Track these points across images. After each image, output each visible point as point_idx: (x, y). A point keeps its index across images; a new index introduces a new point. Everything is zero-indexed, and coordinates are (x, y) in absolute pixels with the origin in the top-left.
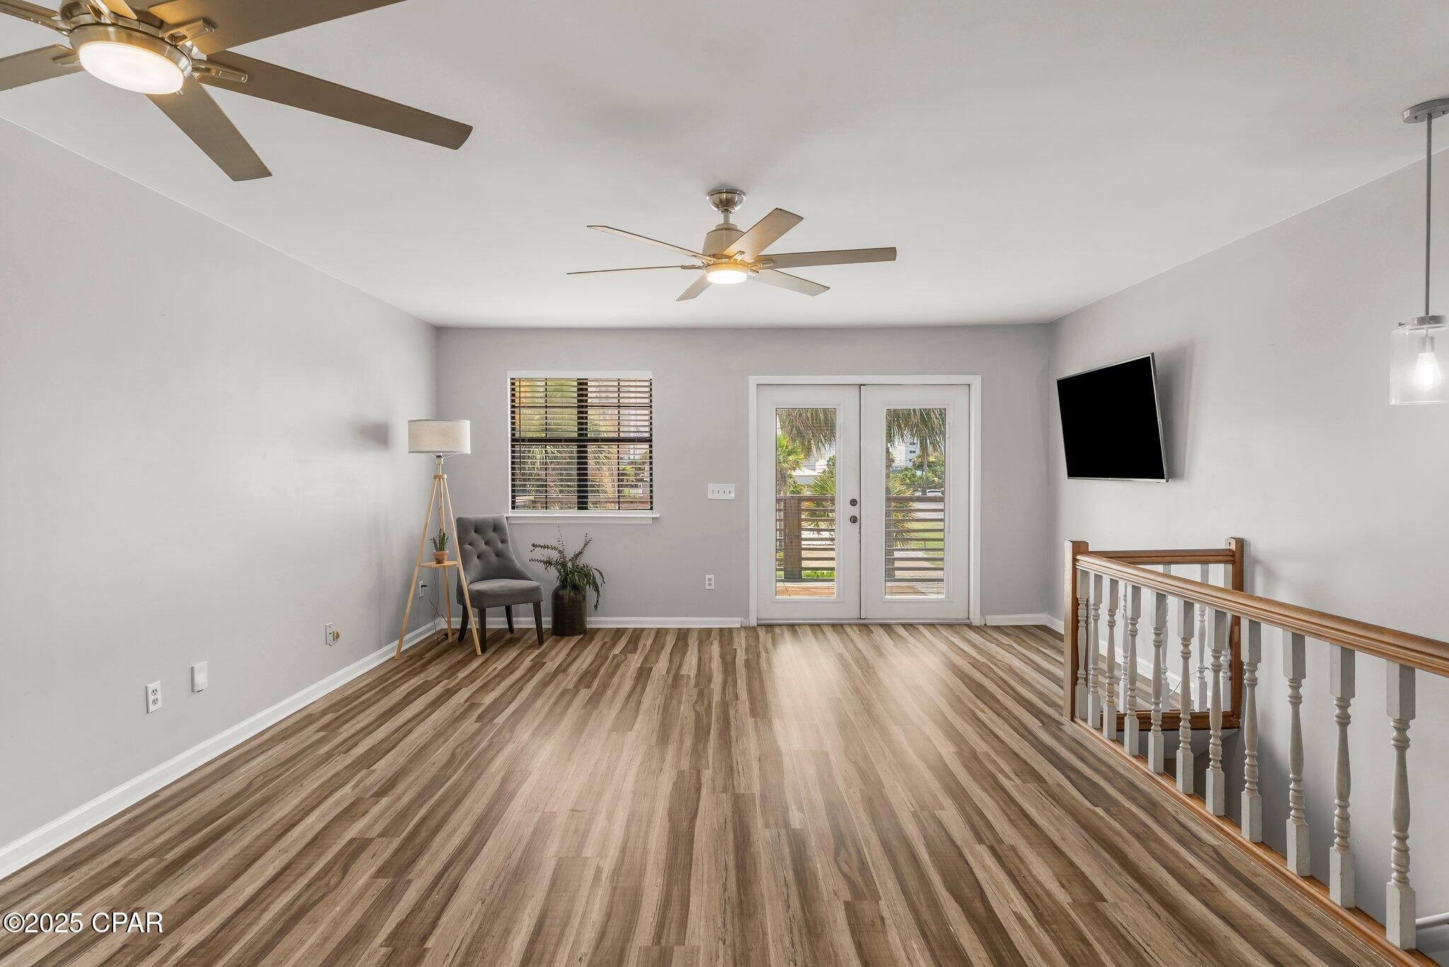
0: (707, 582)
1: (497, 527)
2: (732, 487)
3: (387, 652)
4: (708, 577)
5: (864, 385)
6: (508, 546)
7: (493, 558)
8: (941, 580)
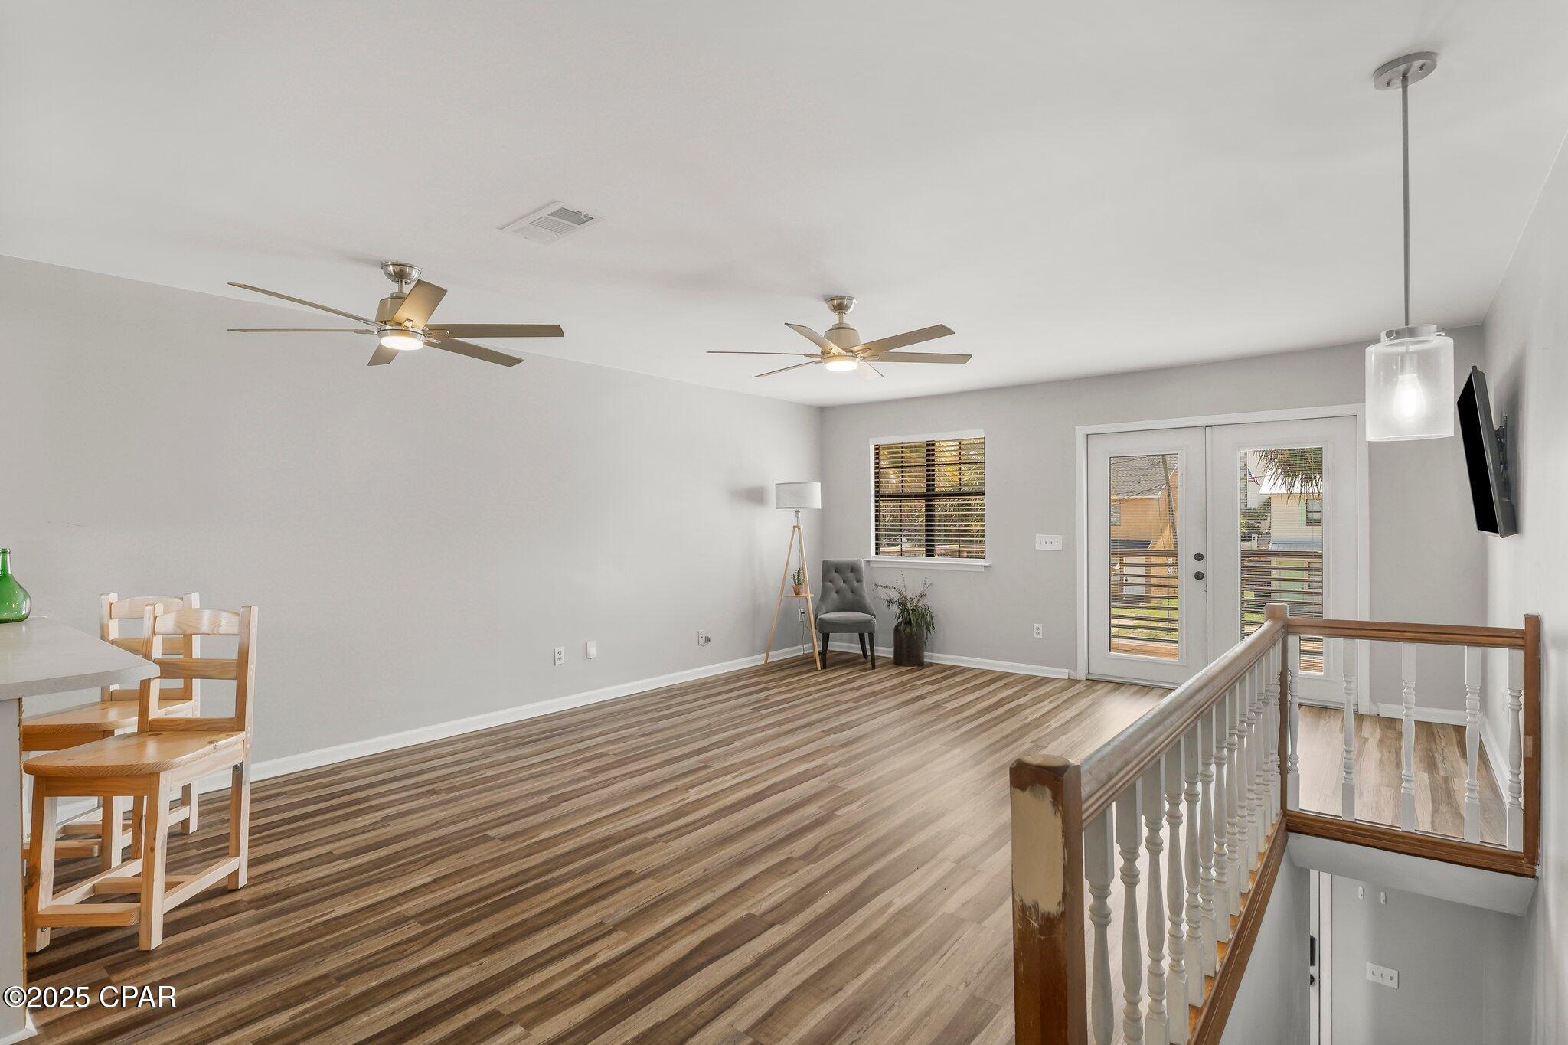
0: (1035, 631)
1: (854, 569)
2: (1059, 538)
3: (757, 660)
4: (1036, 625)
5: (1211, 426)
6: (862, 585)
7: (849, 595)
8: (1319, 653)
